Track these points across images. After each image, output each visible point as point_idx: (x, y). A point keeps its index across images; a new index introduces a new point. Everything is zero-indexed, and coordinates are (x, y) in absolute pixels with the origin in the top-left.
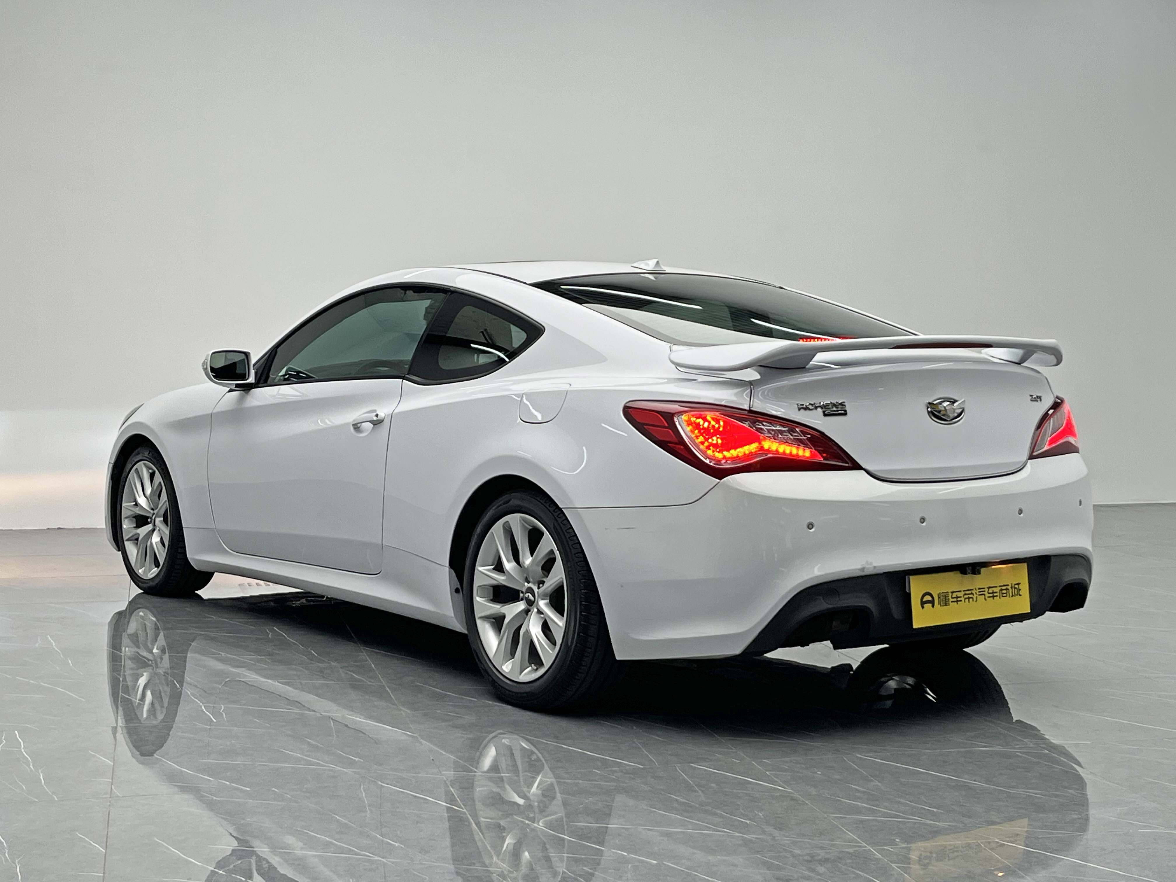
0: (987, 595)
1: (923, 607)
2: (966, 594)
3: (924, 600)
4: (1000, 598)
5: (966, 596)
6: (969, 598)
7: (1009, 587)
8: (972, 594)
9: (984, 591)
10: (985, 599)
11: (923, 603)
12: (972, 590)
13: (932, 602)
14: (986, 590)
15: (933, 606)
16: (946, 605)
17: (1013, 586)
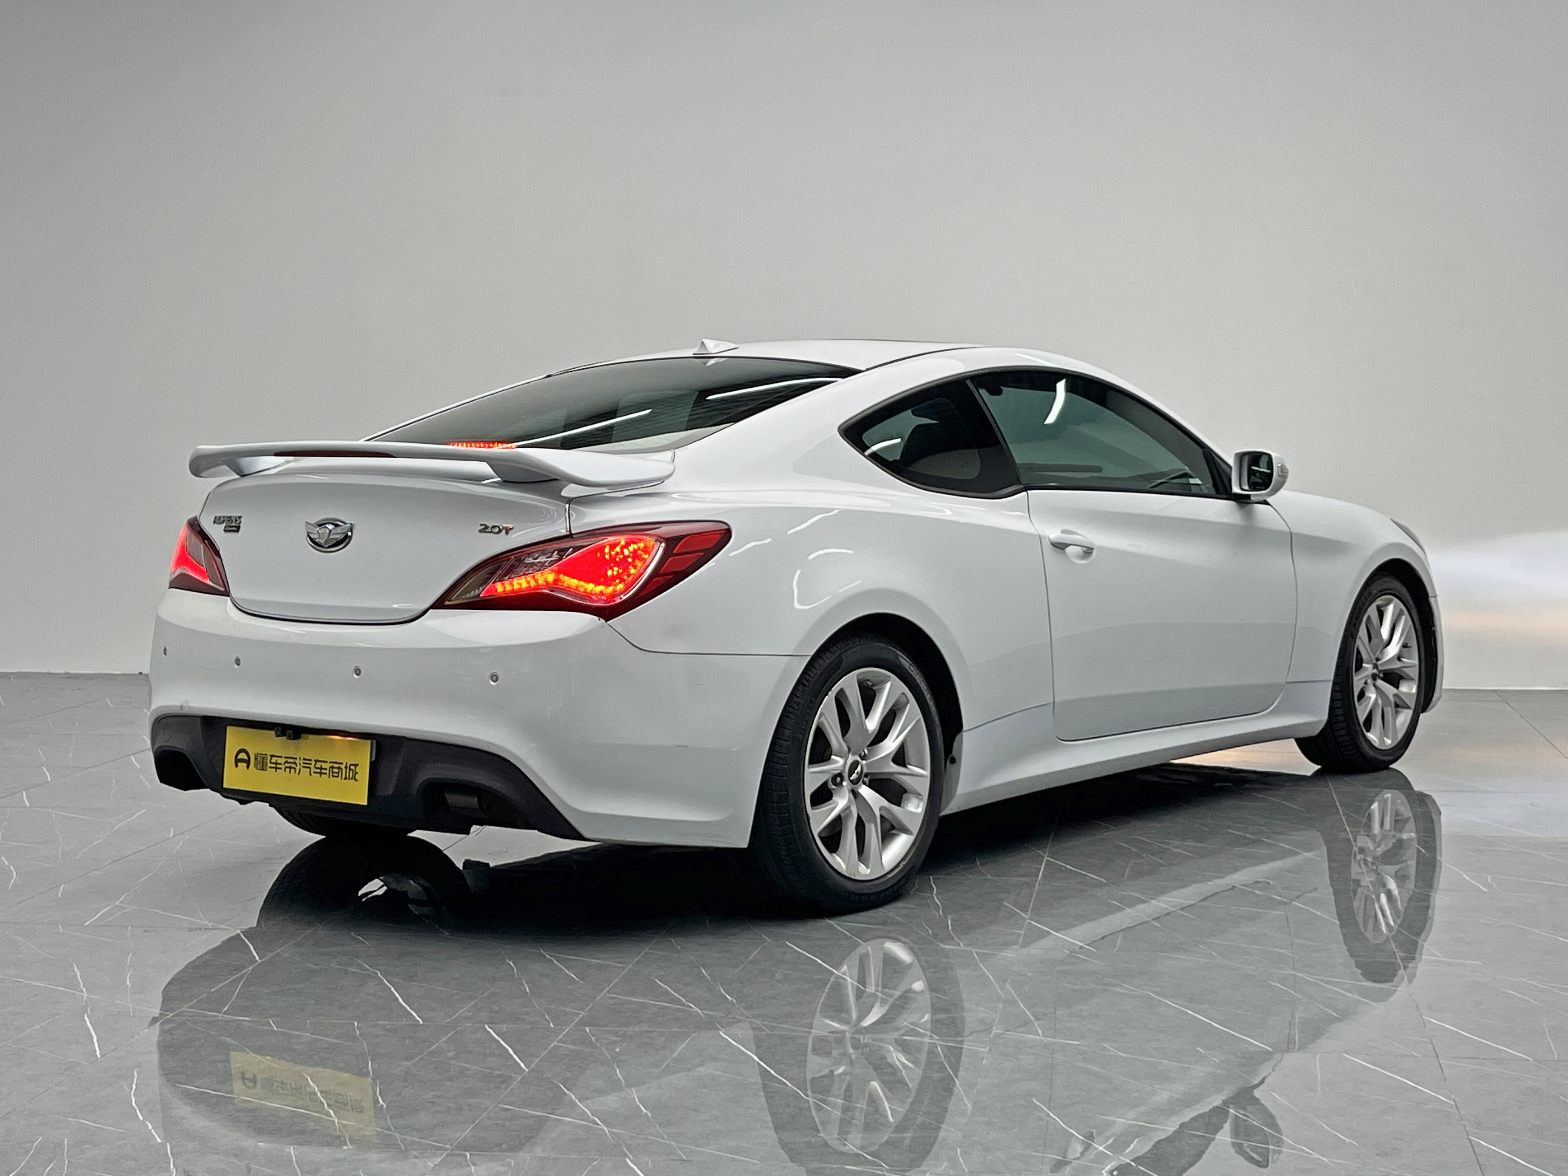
0: (313, 770)
1: (237, 766)
2: (287, 762)
3: (240, 757)
4: (329, 777)
5: (287, 765)
6: (290, 768)
7: (343, 766)
8: (294, 763)
9: (310, 764)
10: (310, 774)
11: (237, 761)
12: (296, 758)
13: (248, 762)
14: (313, 763)
15: (248, 767)
16: (263, 769)
17: (348, 765)
